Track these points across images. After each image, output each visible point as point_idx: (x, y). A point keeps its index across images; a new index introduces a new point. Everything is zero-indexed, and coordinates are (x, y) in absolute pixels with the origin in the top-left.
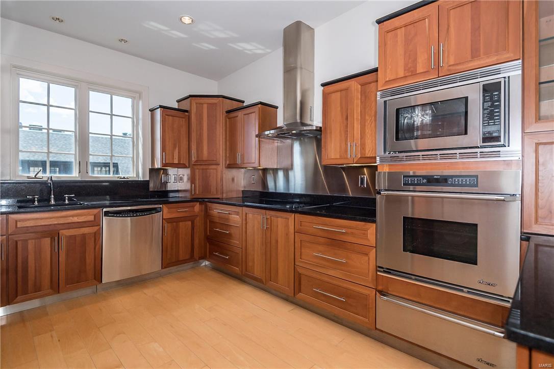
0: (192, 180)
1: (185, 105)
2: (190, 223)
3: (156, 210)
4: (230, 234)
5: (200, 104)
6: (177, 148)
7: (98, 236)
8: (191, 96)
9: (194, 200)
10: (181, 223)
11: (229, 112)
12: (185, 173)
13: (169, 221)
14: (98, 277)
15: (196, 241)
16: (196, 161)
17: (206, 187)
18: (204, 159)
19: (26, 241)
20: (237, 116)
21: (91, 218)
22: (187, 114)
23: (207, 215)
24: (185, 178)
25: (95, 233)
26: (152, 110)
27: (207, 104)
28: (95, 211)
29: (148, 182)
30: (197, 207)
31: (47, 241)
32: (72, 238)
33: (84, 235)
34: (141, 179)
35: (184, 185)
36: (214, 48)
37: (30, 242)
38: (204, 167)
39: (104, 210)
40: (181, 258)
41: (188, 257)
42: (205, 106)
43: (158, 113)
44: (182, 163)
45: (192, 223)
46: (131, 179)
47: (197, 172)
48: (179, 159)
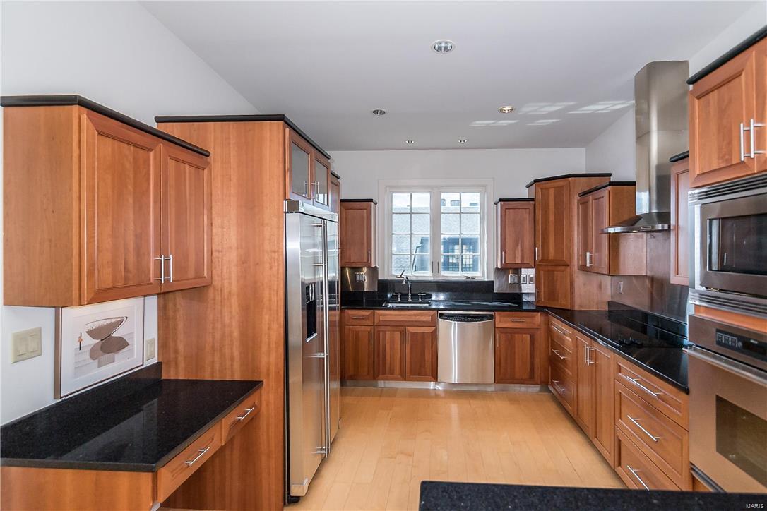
0: (538, 287)
1: (535, 192)
2: (528, 337)
3: (488, 318)
4: (565, 361)
5: (546, 189)
6: (519, 247)
7: (434, 335)
8: (536, 181)
9: (538, 309)
10: (516, 335)
11: (583, 194)
12: (532, 273)
13: (503, 331)
15: (537, 360)
16: (541, 261)
17: (552, 294)
18: (550, 258)
19: (385, 332)
20: (587, 202)
21: (429, 319)
22: (533, 202)
23: (549, 331)
24: (531, 279)
25: (432, 333)
26: (496, 203)
27: (554, 188)
28: (432, 313)
29: (492, 283)
30: (538, 318)
31: (398, 334)
32: (414, 334)
33: (423, 333)
34: (485, 279)
35: (532, 287)
36: (554, 121)
37: (387, 333)
38: (550, 268)
39: (439, 312)
40: (517, 376)
41: (526, 376)
42: (552, 192)
43: (499, 208)
44: (525, 262)
45: (532, 337)
46: (477, 279)
47: (542, 273)
48: (522, 258)
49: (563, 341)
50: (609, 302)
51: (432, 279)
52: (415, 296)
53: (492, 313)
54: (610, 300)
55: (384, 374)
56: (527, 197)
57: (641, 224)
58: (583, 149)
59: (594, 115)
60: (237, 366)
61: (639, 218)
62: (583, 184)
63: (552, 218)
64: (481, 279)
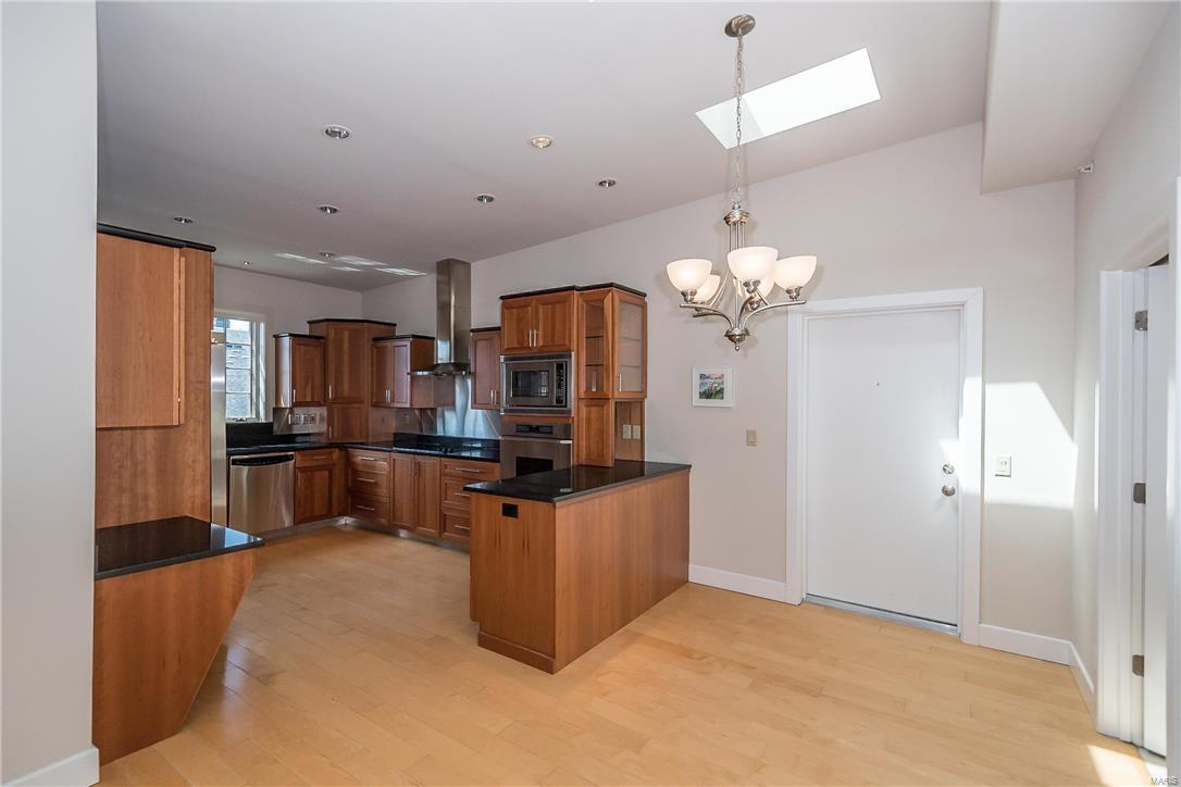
0: (330, 422)
1: (320, 330)
2: (327, 473)
3: (288, 458)
4: (376, 484)
5: (339, 330)
6: (310, 385)
8: (328, 320)
9: (331, 446)
10: (316, 473)
11: (375, 340)
12: (317, 412)
13: (304, 470)
16: (334, 399)
17: (347, 431)
18: (345, 396)
20: (383, 347)
22: (322, 341)
23: (348, 462)
24: (322, 419)
26: (277, 337)
27: (347, 330)
29: (271, 424)
30: (336, 454)
34: (263, 420)
35: (318, 427)
38: (345, 406)
39: (230, 458)
40: (316, 514)
41: (323, 512)
42: (346, 333)
43: (286, 342)
44: (316, 400)
45: (330, 473)
46: (248, 421)
47: (335, 411)
48: (313, 397)
49: (374, 467)
50: (395, 434)
53: (294, 452)
54: (394, 431)
56: (309, 335)
57: (439, 371)
58: (359, 294)
61: (438, 365)
62: (377, 331)
63: (346, 358)
64: (256, 421)
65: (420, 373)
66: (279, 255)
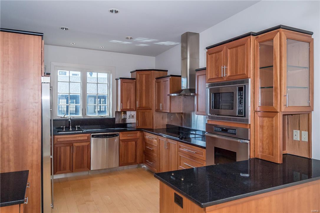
0: (137, 119)
1: (134, 76)
2: (134, 143)
3: (116, 135)
4: (153, 150)
5: (142, 74)
6: (129, 100)
7: (89, 147)
8: (137, 71)
9: (138, 130)
10: (129, 142)
11: (157, 78)
12: (134, 113)
13: (123, 141)
14: (89, 167)
15: (138, 154)
16: (139, 108)
17: (144, 122)
18: (143, 106)
19: (60, 147)
20: (160, 82)
21: (86, 138)
22: (135, 80)
23: (144, 139)
24: (132, 116)
25: (88, 145)
26: (117, 80)
27: (145, 74)
28: (88, 135)
29: (114, 119)
30: (139, 134)
31: (68, 148)
32: (78, 147)
33: (83, 146)
34: (111, 117)
35: (134, 120)
36: (147, 45)
37: (62, 147)
38: (143, 111)
39: (92, 134)
40: (129, 162)
41: (133, 161)
42: (144, 76)
43: (119, 81)
44: (132, 108)
45: (136, 143)
46: (106, 117)
47: (139, 113)
48: (130, 106)
49: (152, 142)
50: (167, 125)
51: (82, 118)
52: (74, 127)
53: (119, 133)
54: (167, 124)
55: (60, 170)
56: (131, 78)
57: (183, 93)
59: (163, 46)
60: (12, 164)
61: (182, 90)
62: (157, 74)
63: (144, 88)
64: (109, 117)
65: (173, 95)
66: (111, 41)
